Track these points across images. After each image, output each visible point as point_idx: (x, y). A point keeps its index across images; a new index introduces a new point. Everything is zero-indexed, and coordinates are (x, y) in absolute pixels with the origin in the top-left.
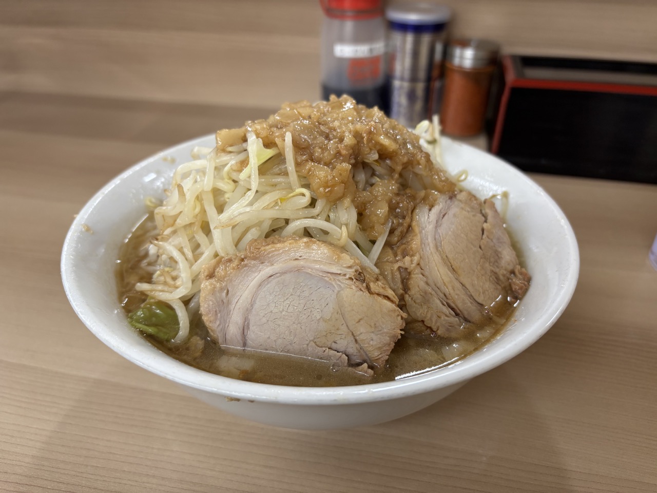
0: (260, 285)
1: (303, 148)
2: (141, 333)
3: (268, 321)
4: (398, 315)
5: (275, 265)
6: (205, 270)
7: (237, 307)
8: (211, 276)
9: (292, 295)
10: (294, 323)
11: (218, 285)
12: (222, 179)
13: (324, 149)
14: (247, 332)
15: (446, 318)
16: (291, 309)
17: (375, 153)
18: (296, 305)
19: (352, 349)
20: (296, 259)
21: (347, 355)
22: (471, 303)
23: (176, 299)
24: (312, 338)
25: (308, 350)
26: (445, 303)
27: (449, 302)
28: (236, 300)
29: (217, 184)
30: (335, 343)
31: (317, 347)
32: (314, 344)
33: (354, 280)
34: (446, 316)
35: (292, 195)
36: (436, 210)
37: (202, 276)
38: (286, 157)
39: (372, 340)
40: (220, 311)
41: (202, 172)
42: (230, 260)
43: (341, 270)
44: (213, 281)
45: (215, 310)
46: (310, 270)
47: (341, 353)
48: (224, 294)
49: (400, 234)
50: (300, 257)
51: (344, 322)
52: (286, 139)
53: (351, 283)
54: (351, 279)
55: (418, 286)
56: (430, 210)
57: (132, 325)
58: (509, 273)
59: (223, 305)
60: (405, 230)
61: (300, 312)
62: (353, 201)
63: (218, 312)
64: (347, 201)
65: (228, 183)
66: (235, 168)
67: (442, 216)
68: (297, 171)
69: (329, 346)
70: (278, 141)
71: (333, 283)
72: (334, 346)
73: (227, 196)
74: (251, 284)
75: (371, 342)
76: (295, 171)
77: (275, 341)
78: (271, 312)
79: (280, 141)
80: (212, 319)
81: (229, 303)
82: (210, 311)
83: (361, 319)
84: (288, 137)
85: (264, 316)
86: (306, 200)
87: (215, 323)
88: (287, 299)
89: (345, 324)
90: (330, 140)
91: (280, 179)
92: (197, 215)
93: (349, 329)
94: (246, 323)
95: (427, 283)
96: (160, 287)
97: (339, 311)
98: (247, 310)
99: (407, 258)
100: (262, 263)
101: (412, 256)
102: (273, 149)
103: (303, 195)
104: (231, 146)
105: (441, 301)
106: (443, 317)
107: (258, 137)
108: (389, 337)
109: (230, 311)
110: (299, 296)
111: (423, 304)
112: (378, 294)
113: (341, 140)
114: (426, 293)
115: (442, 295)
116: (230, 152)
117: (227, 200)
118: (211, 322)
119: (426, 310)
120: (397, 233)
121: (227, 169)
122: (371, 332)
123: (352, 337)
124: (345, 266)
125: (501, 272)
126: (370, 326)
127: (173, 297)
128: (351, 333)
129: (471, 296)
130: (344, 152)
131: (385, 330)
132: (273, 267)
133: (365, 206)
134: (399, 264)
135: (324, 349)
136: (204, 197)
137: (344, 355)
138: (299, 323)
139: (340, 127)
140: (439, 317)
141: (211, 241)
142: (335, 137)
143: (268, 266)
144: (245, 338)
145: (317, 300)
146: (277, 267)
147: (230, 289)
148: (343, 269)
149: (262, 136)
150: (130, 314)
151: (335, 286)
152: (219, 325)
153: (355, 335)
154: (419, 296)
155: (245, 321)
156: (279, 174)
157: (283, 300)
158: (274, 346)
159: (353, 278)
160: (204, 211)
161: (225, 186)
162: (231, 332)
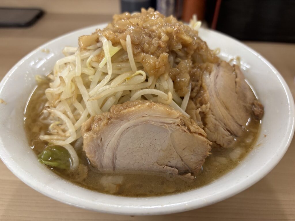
0: (122, 134)
1: (137, 44)
2: (49, 167)
3: (128, 154)
4: (208, 144)
5: (131, 121)
6: (84, 127)
7: (108, 147)
8: (89, 129)
9: (142, 138)
10: (144, 153)
11: (95, 136)
12: (86, 67)
13: (150, 44)
14: (115, 161)
15: (227, 137)
16: (142, 146)
17: (180, 45)
18: (145, 143)
19: (180, 164)
20: (143, 116)
21: (177, 169)
22: (237, 126)
23: (68, 144)
24: (156, 161)
25: (153, 167)
26: (225, 129)
27: (227, 127)
28: (107, 144)
29: (84, 71)
30: (169, 162)
31: (159, 166)
32: (156, 164)
33: (180, 126)
34: (227, 136)
35: (133, 75)
36: (213, 74)
37: (83, 130)
38: (127, 51)
39: (192, 159)
40: (97, 151)
41: (74, 64)
42: (100, 119)
43: (172, 121)
44: (90, 133)
45: (94, 150)
46: (153, 122)
47: (174, 168)
48: (99, 141)
49: (196, 91)
50: (146, 115)
51: (175, 150)
52: (127, 39)
53: (179, 128)
54: (178, 125)
55: (212, 122)
56: (210, 74)
57: (43, 163)
58: (251, 105)
59: (99, 147)
60: (199, 89)
61: (148, 147)
62: (169, 75)
63: (96, 151)
64: (166, 76)
65: (90, 69)
66: (94, 60)
67: (216, 77)
68: (134, 59)
69: (166, 164)
70: (122, 41)
71: (168, 129)
72: (169, 164)
73: (90, 77)
74: (116, 134)
75: (191, 160)
76: (133, 59)
77: (133, 164)
78: (130, 148)
79: (123, 41)
80: (93, 156)
81: (103, 145)
82: (91, 151)
83: (185, 148)
84: (128, 38)
85: (125, 151)
86: (144, 78)
87: (95, 157)
88: (139, 140)
89: (175, 152)
90: (153, 38)
91: (123, 65)
92: (73, 92)
93: (178, 154)
94: (115, 155)
95: (216, 119)
96: (55, 137)
97: (172, 144)
98: (115, 149)
99: (204, 106)
100: (122, 120)
101: (206, 104)
102: (118, 46)
103: (141, 74)
104: (90, 46)
105: (223, 128)
106: (226, 137)
107: (108, 40)
108: (202, 156)
109: (104, 150)
110: (147, 138)
111: (215, 132)
112: (196, 133)
113: (160, 38)
114: (216, 125)
115: (223, 124)
116: (89, 50)
117: (91, 80)
118: (92, 157)
119: (217, 135)
120: (195, 90)
121: (88, 61)
122: (191, 155)
123: (180, 158)
124: (174, 118)
125: (248, 105)
126: (191, 151)
127: (66, 143)
128: (179, 156)
129: (236, 122)
130: (163, 45)
131: (200, 153)
132: (129, 122)
133: (176, 77)
134: (199, 110)
135: (163, 166)
136: (77, 80)
137: (176, 169)
138: (148, 153)
139: (157, 29)
140: (223, 138)
141: (85, 107)
142: (155, 37)
143: (126, 122)
144: (114, 164)
145: (158, 139)
146: (132, 122)
147: (103, 138)
148: (173, 120)
149: (110, 39)
150: (39, 156)
151: (169, 130)
152: (97, 159)
153: (181, 157)
154: (212, 128)
155: (114, 155)
156: (122, 62)
157: (137, 141)
158: (133, 167)
159: (180, 125)
160: (77, 88)
161: (89, 71)
162: (105, 162)
